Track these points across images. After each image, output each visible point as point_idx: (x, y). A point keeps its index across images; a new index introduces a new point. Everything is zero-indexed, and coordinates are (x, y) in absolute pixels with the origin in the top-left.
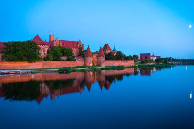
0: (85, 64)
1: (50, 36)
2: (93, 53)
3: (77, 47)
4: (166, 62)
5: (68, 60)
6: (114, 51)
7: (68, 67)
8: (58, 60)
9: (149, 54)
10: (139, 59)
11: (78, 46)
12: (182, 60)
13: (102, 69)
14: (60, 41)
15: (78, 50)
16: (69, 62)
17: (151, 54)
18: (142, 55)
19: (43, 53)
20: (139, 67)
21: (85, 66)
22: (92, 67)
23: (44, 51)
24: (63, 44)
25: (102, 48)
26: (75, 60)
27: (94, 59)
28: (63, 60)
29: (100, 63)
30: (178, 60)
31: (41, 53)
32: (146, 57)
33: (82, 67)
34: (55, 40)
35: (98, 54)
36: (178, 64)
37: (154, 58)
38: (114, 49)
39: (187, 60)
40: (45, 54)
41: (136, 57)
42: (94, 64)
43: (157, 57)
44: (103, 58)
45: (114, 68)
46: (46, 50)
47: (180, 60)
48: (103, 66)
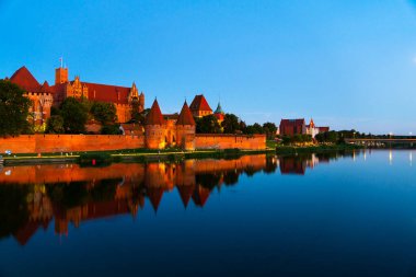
0: (146, 145)
1: (58, 70)
2: (166, 117)
3: (125, 102)
4: (341, 141)
5: (104, 132)
6: (218, 113)
7: (103, 149)
8: (78, 133)
9: (302, 121)
10: (278, 132)
11: (130, 99)
12: (379, 137)
13: (189, 156)
14: (83, 84)
15: (129, 108)
16: (105, 139)
17: (307, 123)
18: (285, 123)
19: (37, 113)
20: (279, 152)
21: (145, 148)
22: (162, 151)
23: (42, 110)
24: (91, 93)
25: (189, 105)
26: (121, 132)
27: (169, 133)
28: (92, 133)
29: (183, 140)
30: (370, 136)
31: (33, 115)
32: (294, 128)
33: (138, 151)
34: (72, 83)
35: (180, 119)
36: (371, 148)
37: (314, 132)
38: (219, 107)
39: (393, 137)
40: (43, 116)
41: (269, 127)
42: (168, 145)
43: (321, 129)
44: (191, 129)
45: (218, 155)
46: (48, 105)
47: (375, 137)
48: (191, 148)
